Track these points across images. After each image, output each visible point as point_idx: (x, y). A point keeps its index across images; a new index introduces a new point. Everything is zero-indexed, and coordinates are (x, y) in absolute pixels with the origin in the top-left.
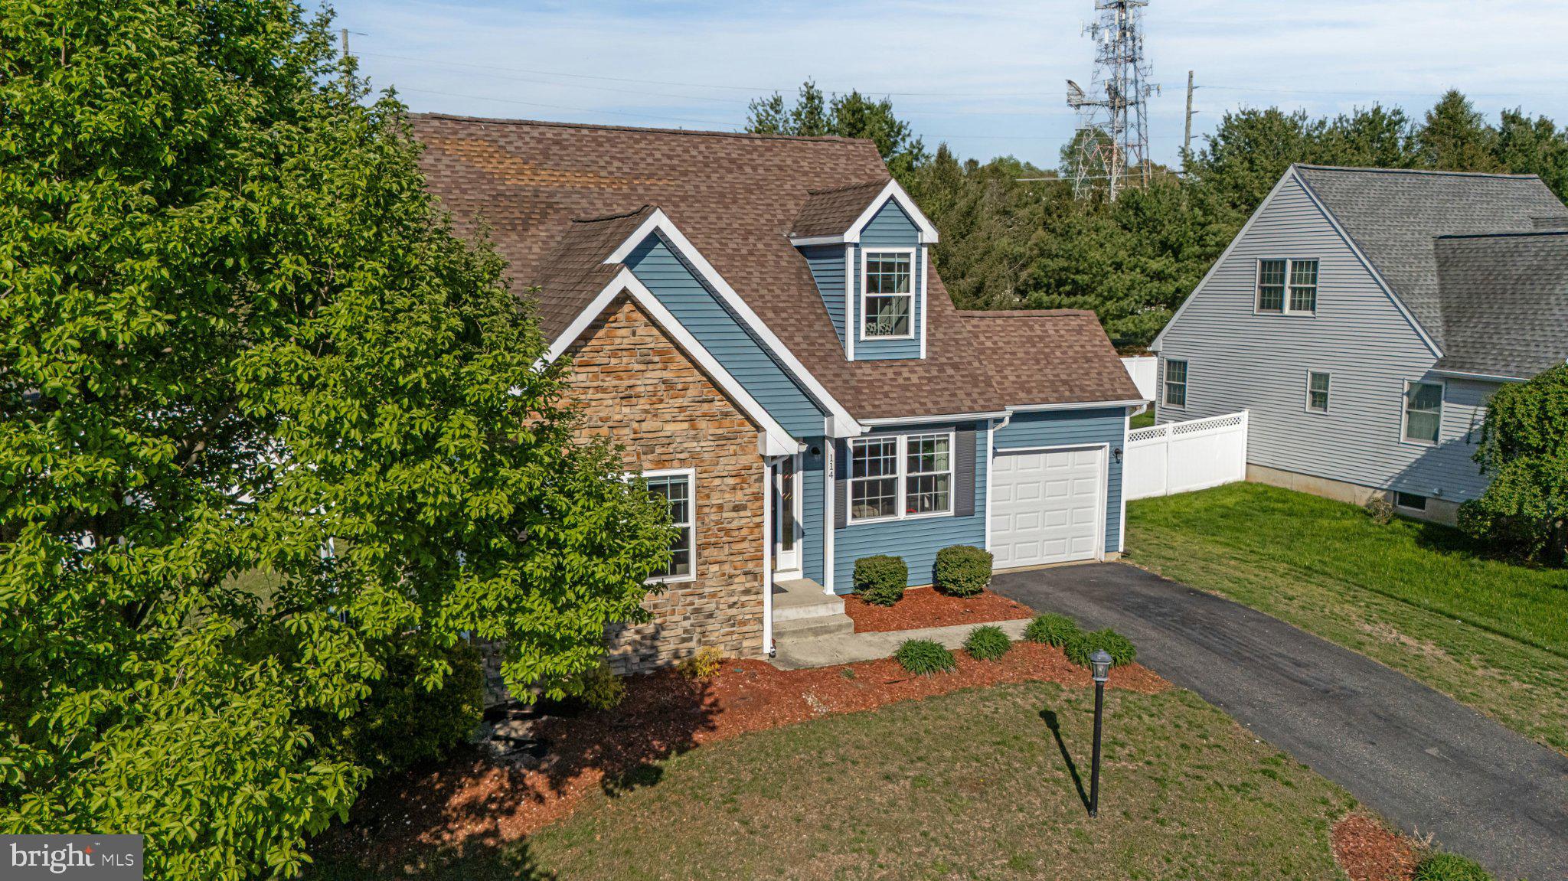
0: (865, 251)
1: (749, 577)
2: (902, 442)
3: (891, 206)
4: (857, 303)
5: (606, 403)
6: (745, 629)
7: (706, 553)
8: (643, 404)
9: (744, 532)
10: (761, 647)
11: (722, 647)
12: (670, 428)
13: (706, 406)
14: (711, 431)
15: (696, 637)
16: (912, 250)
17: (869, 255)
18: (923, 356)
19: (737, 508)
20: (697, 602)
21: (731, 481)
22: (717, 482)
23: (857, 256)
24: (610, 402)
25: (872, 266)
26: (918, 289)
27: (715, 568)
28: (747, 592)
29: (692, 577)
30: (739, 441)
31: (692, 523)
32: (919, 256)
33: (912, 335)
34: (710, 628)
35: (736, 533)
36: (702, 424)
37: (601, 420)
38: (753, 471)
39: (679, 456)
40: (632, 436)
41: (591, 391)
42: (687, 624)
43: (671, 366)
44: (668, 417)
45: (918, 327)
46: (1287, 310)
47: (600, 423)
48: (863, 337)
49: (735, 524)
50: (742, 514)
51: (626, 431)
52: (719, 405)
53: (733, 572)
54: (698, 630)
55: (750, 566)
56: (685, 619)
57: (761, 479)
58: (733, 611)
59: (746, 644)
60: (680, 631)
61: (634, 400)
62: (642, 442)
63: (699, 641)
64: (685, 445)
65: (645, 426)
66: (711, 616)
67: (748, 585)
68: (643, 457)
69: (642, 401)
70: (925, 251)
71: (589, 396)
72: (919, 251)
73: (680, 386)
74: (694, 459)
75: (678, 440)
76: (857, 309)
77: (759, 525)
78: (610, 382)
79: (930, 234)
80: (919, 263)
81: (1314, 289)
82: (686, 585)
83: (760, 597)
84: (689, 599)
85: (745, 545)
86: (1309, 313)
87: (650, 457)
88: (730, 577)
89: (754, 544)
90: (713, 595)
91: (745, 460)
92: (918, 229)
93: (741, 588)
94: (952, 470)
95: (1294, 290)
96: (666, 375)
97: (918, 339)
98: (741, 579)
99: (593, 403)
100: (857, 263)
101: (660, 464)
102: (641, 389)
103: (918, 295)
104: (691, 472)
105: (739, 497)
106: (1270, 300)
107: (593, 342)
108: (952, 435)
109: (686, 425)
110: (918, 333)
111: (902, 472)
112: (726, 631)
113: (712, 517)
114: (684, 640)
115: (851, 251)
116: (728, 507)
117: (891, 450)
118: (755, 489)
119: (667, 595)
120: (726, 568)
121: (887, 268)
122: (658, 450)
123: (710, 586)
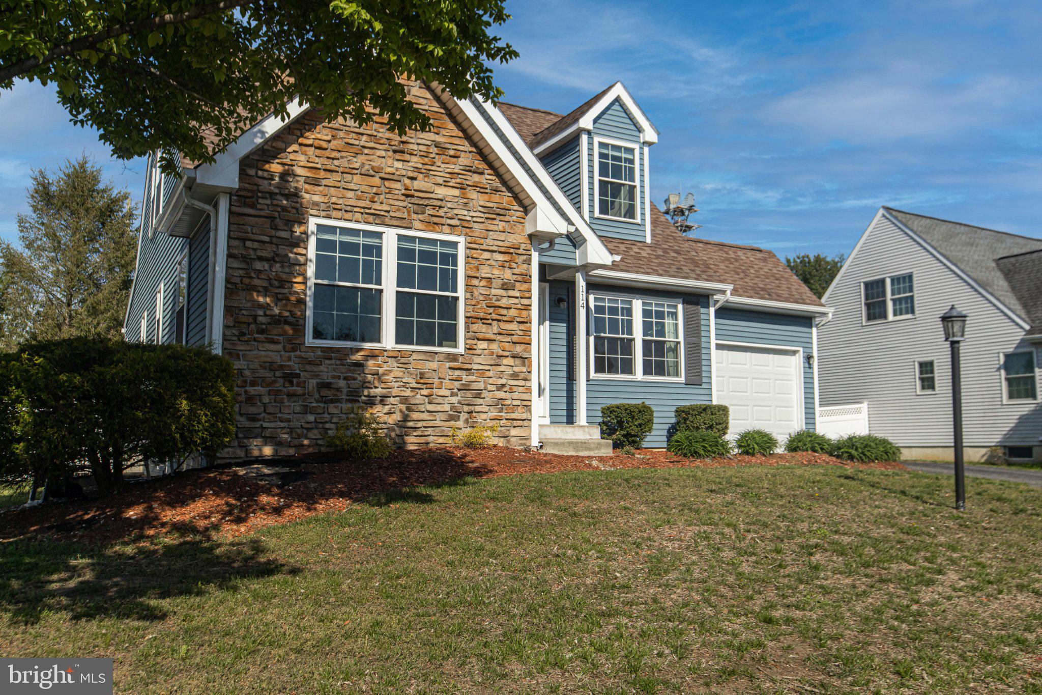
0: (597, 140)
1: (518, 361)
2: (637, 305)
3: (616, 107)
4: (591, 183)
5: (379, 153)
6: (513, 416)
7: (475, 327)
8: (415, 161)
9: (513, 312)
10: (528, 438)
11: (489, 431)
12: (441, 192)
13: (476, 178)
14: (482, 203)
15: (464, 416)
16: (636, 147)
17: (602, 145)
18: (648, 240)
19: (503, 287)
20: (465, 378)
21: (499, 257)
22: (486, 255)
23: (591, 144)
24: (383, 153)
25: (603, 154)
26: (642, 180)
27: (483, 345)
28: (515, 376)
29: (461, 349)
30: (507, 218)
31: (461, 293)
32: (642, 153)
33: (638, 220)
34: (478, 409)
35: (504, 312)
36: (473, 195)
37: (373, 168)
38: (520, 252)
39: (449, 222)
40: (403, 191)
41: (364, 138)
42: (454, 400)
43: (444, 132)
44: (440, 181)
45: (643, 214)
46: (891, 317)
47: (372, 173)
48: (597, 214)
49: (504, 302)
50: (511, 293)
51: (398, 185)
52: (487, 179)
53: (501, 353)
54: (466, 408)
55: (519, 349)
56: (453, 395)
57: (528, 262)
58: (501, 394)
59: (514, 432)
60: (447, 407)
61: (407, 157)
62: (413, 200)
63: (467, 421)
64: (456, 212)
65: (417, 184)
66: (478, 396)
67: (516, 369)
68: (414, 216)
69: (414, 159)
70: (646, 149)
71: (362, 143)
72: (641, 148)
73: (452, 152)
74: (464, 226)
75: (449, 205)
76: (591, 189)
77: (528, 307)
79: (650, 135)
80: (642, 159)
81: (912, 297)
82: (453, 357)
83: (528, 384)
84: (457, 373)
85: (513, 326)
86: (910, 316)
87: (420, 216)
88: (499, 357)
89: (523, 327)
90: (482, 373)
91: (513, 239)
92: (640, 130)
93: (509, 371)
94: (681, 338)
95: (894, 301)
97: (643, 224)
98: (509, 360)
99: (366, 151)
100: (591, 149)
101: (432, 225)
102: (415, 147)
103: (642, 186)
104: (461, 240)
105: (508, 275)
106: (875, 311)
108: (680, 307)
109: (457, 192)
110: (643, 220)
111: (638, 334)
112: (494, 413)
113: (481, 290)
114: (451, 418)
115: (584, 138)
116: (497, 283)
117: (629, 312)
118: (523, 268)
119: (434, 365)
120: (494, 346)
121: (615, 158)
122: (429, 211)
123: (478, 362)
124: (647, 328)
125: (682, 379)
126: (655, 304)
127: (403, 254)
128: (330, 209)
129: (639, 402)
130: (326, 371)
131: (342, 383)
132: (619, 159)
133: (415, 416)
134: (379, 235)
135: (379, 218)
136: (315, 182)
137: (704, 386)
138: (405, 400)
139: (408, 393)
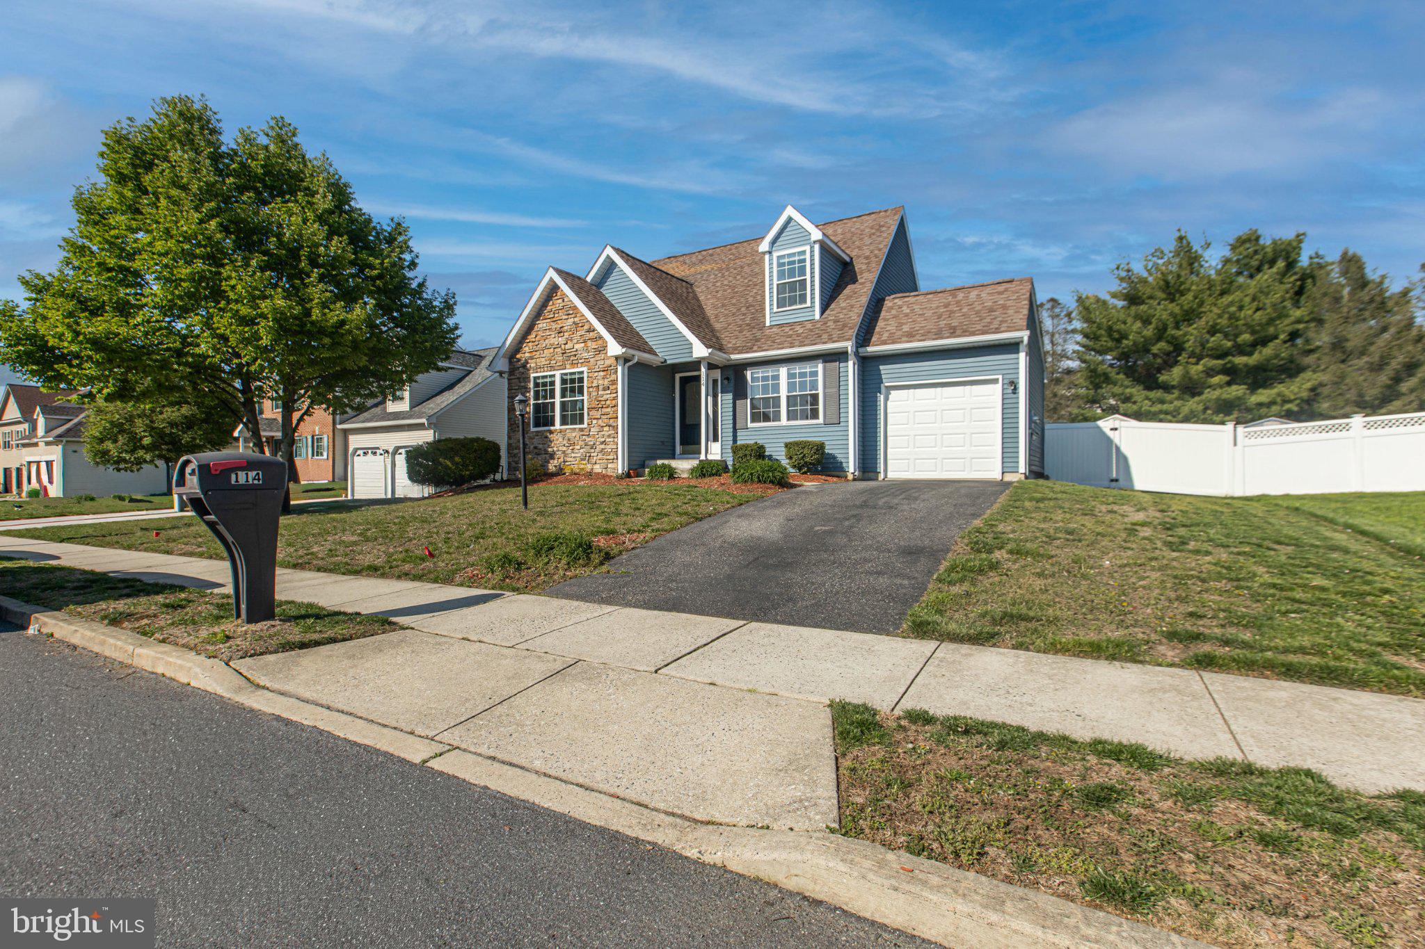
0: (775, 255)
1: (610, 428)
2: (783, 372)
3: (790, 224)
4: (771, 289)
5: (552, 336)
6: (608, 457)
7: (591, 413)
8: (566, 335)
9: (608, 402)
10: (616, 469)
11: (597, 466)
12: (577, 346)
13: (591, 334)
14: (593, 347)
15: (587, 459)
16: (807, 248)
17: (779, 257)
18: (817, 316)
19: (604, 389)
20: (588, 439)
21: (602, 374)
22: (596, 374)
23: (771, 260)
25: (780, 265)
26: (812, 273)
27: (595, 422)
28: (609, 436)
29: (585, 426)
31: (586, 397)
32: (812, 251)
33: (809, 304)
34: (593, 454)
35: (604, 403)
36: (589, 343)
38: (613, 368)
39: (580, 361)
40: (562, 352)
41: (547, 331)
42: (582, 451)
44: (576, 341)
45: (813, 298)
47: (550, 347)
48: (775, 310)
49: (605, 397)
50: (607, 392)
51: (560, 349)
53: (603, 424)
54: (587, 455)
55: (611, 421)
56: (582, 448)
57: (616, 372)
58: (603, 446)
59: (609, 466)
60: (580, 455)
61: (562, 334)
62: (565, 355)
63: (588, 461)
64: (582, 355)
65: (567, 347)
66: (592, 448)
67: (610, 432)
68: (566, 363)
70: (817, 247)
71: (547, 334)
72: (812, 247)
73: (580, 325)
74: (587, 361)
75: (579, 353)
76: (771, 292)
77: (616, 398)
78: (554, 326)
79: (817, 235)
80: (812, 256)
82: (582, 430)
83: (616, 440)
84: (584, 437)
85: (609, 410)
87: (569, 362)
88: (602, 427)
89: (613, 409)
90: (594, 436)
91: (608, 362)
92: (808, 232)
93: (607, 434)
94: (820, 390)
96: (576, 319)
97: (812, 306)
98: (606, 429)
100: (771, 264)
101: (573, 365)
103: (812, 277)
104: (585, 369)
105: (606, 382)
107: (549, 308)
108: (820, 366)
109: (583, 345)
110: (813, 303)
111: (783, 393)
112: (600, 456)
113: (594, 394)
114: (582, 460)
115: (767, 257)
116: (601, 388)
117: (776, 377)
118: (613, 377)
119: (574, 435)
120: (600, 421)
121: (790, 263)
122: (572, 358)
123: (594, 431)
124: (791, 386)
125: (821, 420)
126: (797, 368)
127: (564, 381)
128: (537, 369)
129: (752, 442)
130: (536, 441)
131: (541, 446)
132: (793, 262)
133: (569, 459)
134: (553, 376)
135: (553, 368)
136: (532, 358)
137: (842, 424)
138: (564, 452)
139: (565, 449)
